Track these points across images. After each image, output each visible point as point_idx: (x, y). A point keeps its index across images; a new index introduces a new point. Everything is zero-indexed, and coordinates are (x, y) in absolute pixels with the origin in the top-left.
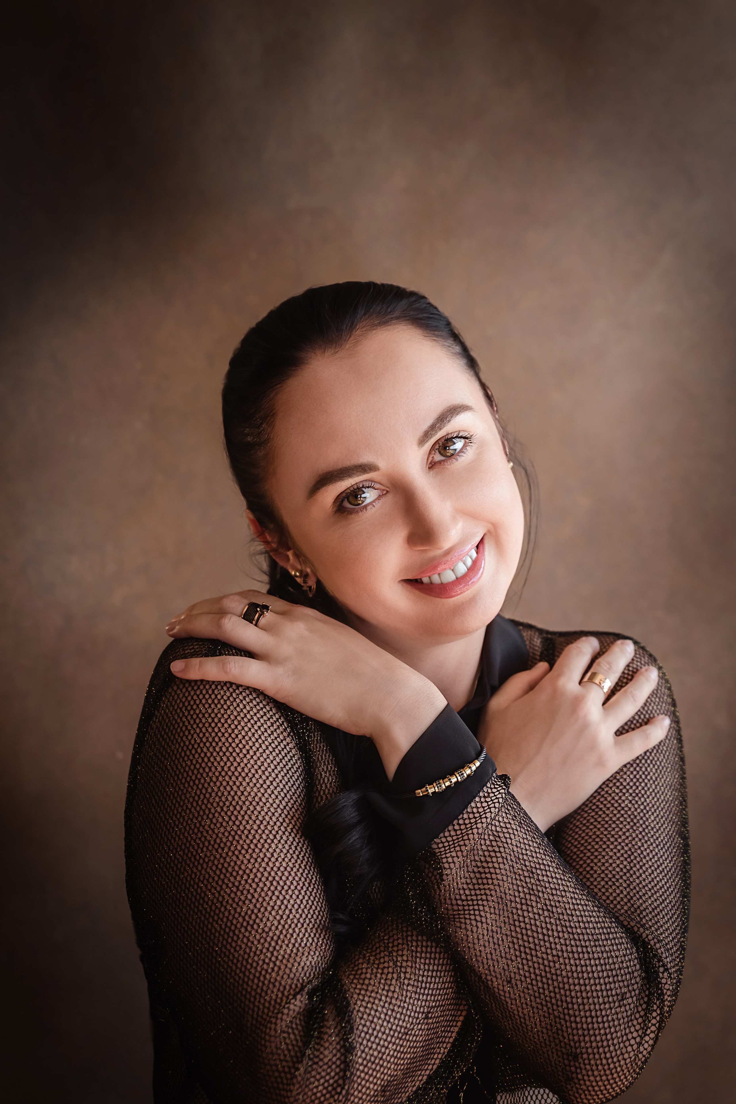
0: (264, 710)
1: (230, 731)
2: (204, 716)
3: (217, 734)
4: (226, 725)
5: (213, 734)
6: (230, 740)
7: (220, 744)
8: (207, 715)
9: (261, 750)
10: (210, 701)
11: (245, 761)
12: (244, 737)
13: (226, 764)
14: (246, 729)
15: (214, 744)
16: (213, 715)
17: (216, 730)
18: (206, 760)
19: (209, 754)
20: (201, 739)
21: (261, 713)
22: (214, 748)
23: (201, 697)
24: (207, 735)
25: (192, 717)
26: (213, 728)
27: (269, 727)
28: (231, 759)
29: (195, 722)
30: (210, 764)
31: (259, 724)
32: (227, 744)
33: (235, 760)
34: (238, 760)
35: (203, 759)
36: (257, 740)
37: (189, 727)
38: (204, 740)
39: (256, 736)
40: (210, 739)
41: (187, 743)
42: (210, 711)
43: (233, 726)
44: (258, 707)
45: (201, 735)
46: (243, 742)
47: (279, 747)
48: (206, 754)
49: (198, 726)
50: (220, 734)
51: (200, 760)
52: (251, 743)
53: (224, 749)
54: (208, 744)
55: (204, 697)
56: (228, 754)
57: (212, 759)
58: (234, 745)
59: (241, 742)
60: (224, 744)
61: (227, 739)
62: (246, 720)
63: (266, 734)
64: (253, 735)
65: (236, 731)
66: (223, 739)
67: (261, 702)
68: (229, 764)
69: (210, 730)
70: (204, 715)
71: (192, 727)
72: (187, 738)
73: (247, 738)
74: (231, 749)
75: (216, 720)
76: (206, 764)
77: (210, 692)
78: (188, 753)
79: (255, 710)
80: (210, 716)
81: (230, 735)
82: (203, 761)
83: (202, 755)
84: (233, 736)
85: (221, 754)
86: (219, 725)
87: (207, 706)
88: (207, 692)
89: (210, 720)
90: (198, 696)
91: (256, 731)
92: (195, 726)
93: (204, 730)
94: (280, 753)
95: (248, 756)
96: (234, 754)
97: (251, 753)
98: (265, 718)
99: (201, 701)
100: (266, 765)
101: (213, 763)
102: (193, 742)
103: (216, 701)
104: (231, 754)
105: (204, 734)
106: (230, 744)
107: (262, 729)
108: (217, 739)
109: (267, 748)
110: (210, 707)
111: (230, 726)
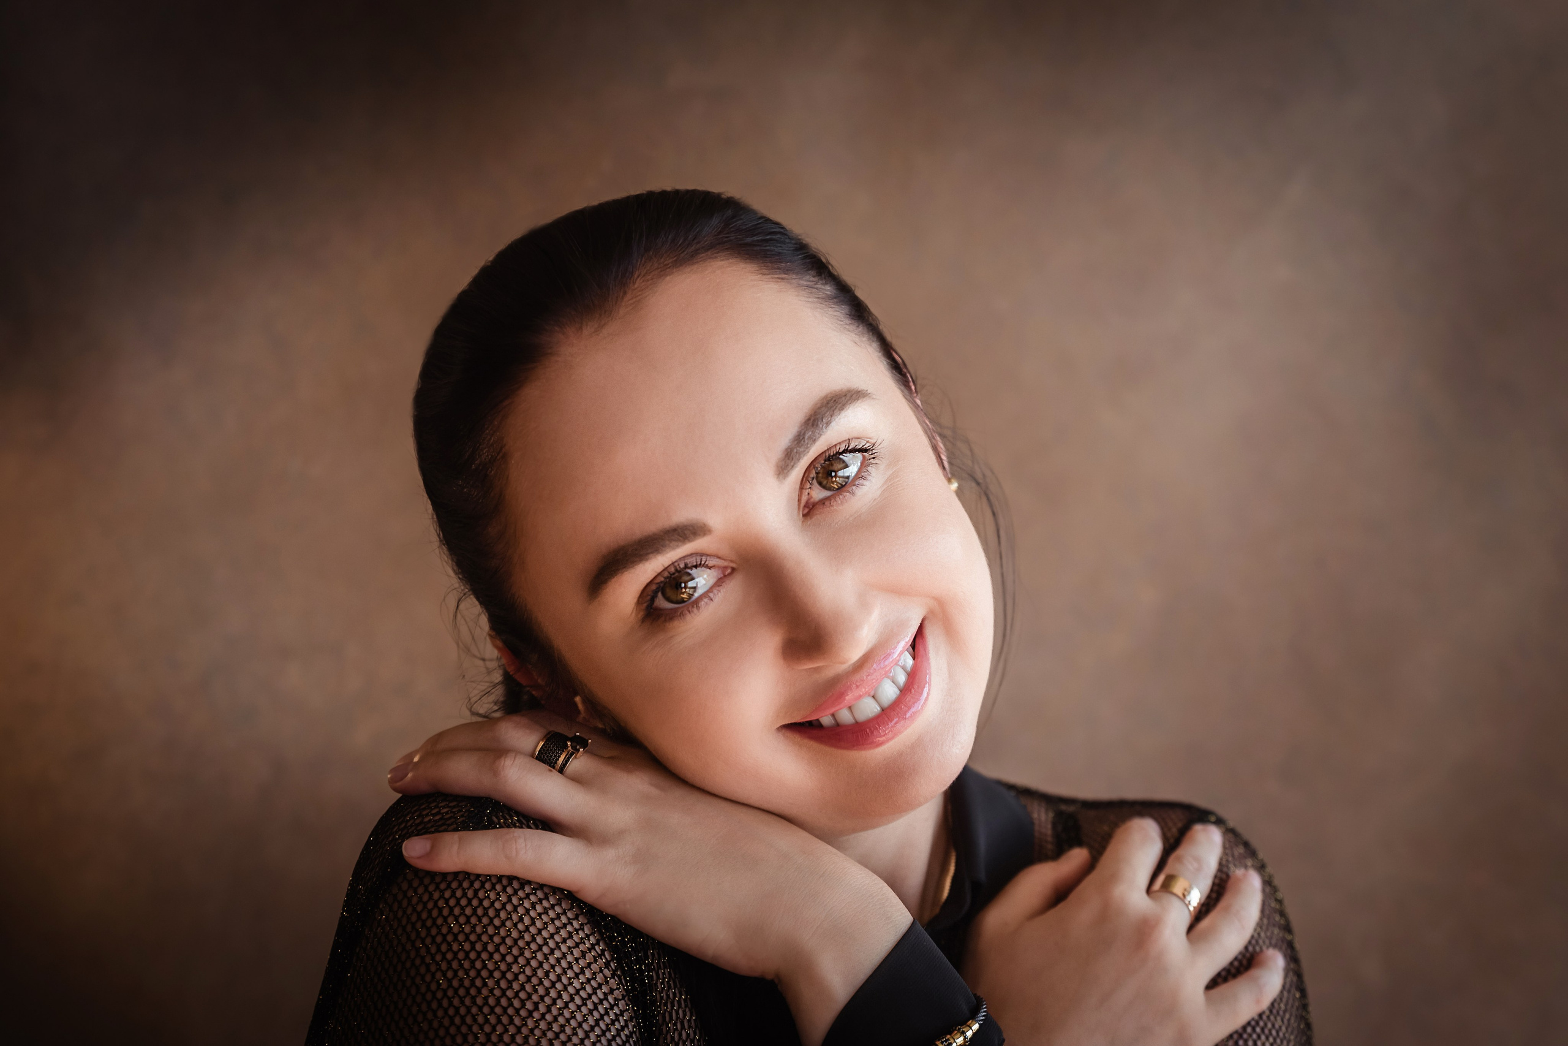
0: (569, 928)
1: (503, 967)
2: (456, 939)
3: (479, 972)
4: (497, 957)
5: (472, 973)
6: (503, 984)
7: (485, 992)
8: (461, 937)
9: (560, 1004)
10: (468, 911)
11: (530, 1023)
12: (529, 979)
13: (494, 1029)
14: (534, 963)
15: (473, 992)
16: (473, 938)
17: (478, 965)
18: (457, 1020)
19: (463, 1011)
20: (450, 981)
21: (563, 933)
22: (473, 998)
23: (452, 902)
24: (461, 973)
25: (434, 941)
26: (473, 962)
27: (577, 960)
28: (505, 1020)
29: (439, 950)
30: (464, 1029)
31: (557, 954)
32: (497, 992)
33: (511, 1022)
34: (517, 1021)
35: (452, 1019)
36: (553, 984)
37: (428, 960)
38: (455, 983)
39: (552, 977)
40: (467, 983)
41: (423, 989)
42: (467, 929)
43: (509, 959)
44: (557, 923)
45: (450, 974)
46: (528, 988)
47: (594, 998)
48: (457, 1010)
49: (444, 958)
50: (484, 973)
51: (446, 1022)
52: (541, 991)
53: (491, 1001)
54: (462, 992)
55: (458, 903)
56: (498, 1010)
57: (469, 1020)
58: (509, 993)
59: (523, 987)
60: (491, 991)
61: (498, 983)
62: (533, 946)
63: (570, 974)
64: (547, 974)
65: (515, 968)
66: (490, 983)
67: (564, 913)
68: (499, 1029)
69: (466, 964)
70: (456, 936)
71: (433, 959)
72: (423, 979)
73: (534, 981)
74: (504, 1002)
75: (478, 947)
76: (458, 1028)
77: (470, 894)
78: (424, 1007)
79: (551, 929)
80: (467, 938)
81: (504, 974)
82: (452, 1023)
83: (451, 1012)
84: (509, 976)
85: (486, 1010)
86: (484, 956)
87: (462, 920)
88: (465, 895)
89: (467, 946)
90: (447, 901)
91: (553, 967)
92: (438, 958)
93: (455, 965)
94: (596, 1008)
95: (536, 1015)
96: (510, 1011)
97: (542, 1008)
98: (570, 943)
99: (451, 909)
100: (568, 1030)
101: (470, 1027)
102: (433, 987)
103: (480, 912)
104: (505, 1010)
105: (456, 972)
106: (504, 992)
107: (564, 964)
108: (478, 983)
109: (572, 1000)
110: (468, 921)
111: (503, 957)
